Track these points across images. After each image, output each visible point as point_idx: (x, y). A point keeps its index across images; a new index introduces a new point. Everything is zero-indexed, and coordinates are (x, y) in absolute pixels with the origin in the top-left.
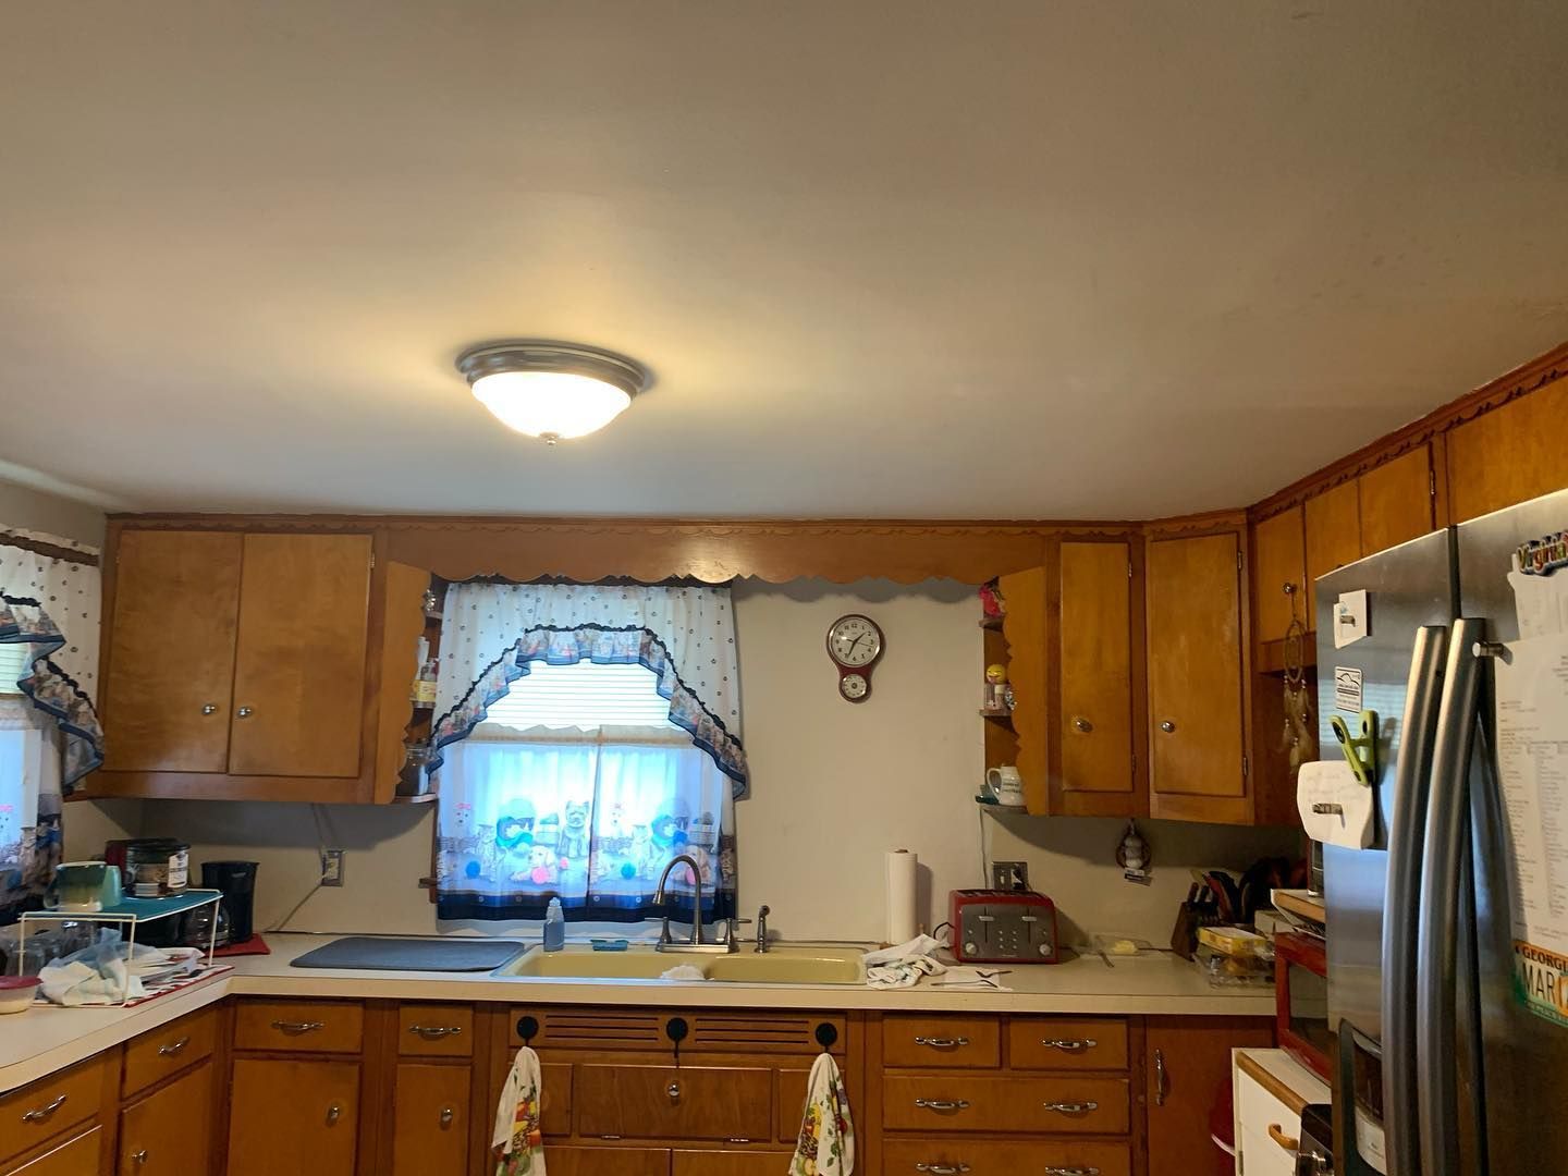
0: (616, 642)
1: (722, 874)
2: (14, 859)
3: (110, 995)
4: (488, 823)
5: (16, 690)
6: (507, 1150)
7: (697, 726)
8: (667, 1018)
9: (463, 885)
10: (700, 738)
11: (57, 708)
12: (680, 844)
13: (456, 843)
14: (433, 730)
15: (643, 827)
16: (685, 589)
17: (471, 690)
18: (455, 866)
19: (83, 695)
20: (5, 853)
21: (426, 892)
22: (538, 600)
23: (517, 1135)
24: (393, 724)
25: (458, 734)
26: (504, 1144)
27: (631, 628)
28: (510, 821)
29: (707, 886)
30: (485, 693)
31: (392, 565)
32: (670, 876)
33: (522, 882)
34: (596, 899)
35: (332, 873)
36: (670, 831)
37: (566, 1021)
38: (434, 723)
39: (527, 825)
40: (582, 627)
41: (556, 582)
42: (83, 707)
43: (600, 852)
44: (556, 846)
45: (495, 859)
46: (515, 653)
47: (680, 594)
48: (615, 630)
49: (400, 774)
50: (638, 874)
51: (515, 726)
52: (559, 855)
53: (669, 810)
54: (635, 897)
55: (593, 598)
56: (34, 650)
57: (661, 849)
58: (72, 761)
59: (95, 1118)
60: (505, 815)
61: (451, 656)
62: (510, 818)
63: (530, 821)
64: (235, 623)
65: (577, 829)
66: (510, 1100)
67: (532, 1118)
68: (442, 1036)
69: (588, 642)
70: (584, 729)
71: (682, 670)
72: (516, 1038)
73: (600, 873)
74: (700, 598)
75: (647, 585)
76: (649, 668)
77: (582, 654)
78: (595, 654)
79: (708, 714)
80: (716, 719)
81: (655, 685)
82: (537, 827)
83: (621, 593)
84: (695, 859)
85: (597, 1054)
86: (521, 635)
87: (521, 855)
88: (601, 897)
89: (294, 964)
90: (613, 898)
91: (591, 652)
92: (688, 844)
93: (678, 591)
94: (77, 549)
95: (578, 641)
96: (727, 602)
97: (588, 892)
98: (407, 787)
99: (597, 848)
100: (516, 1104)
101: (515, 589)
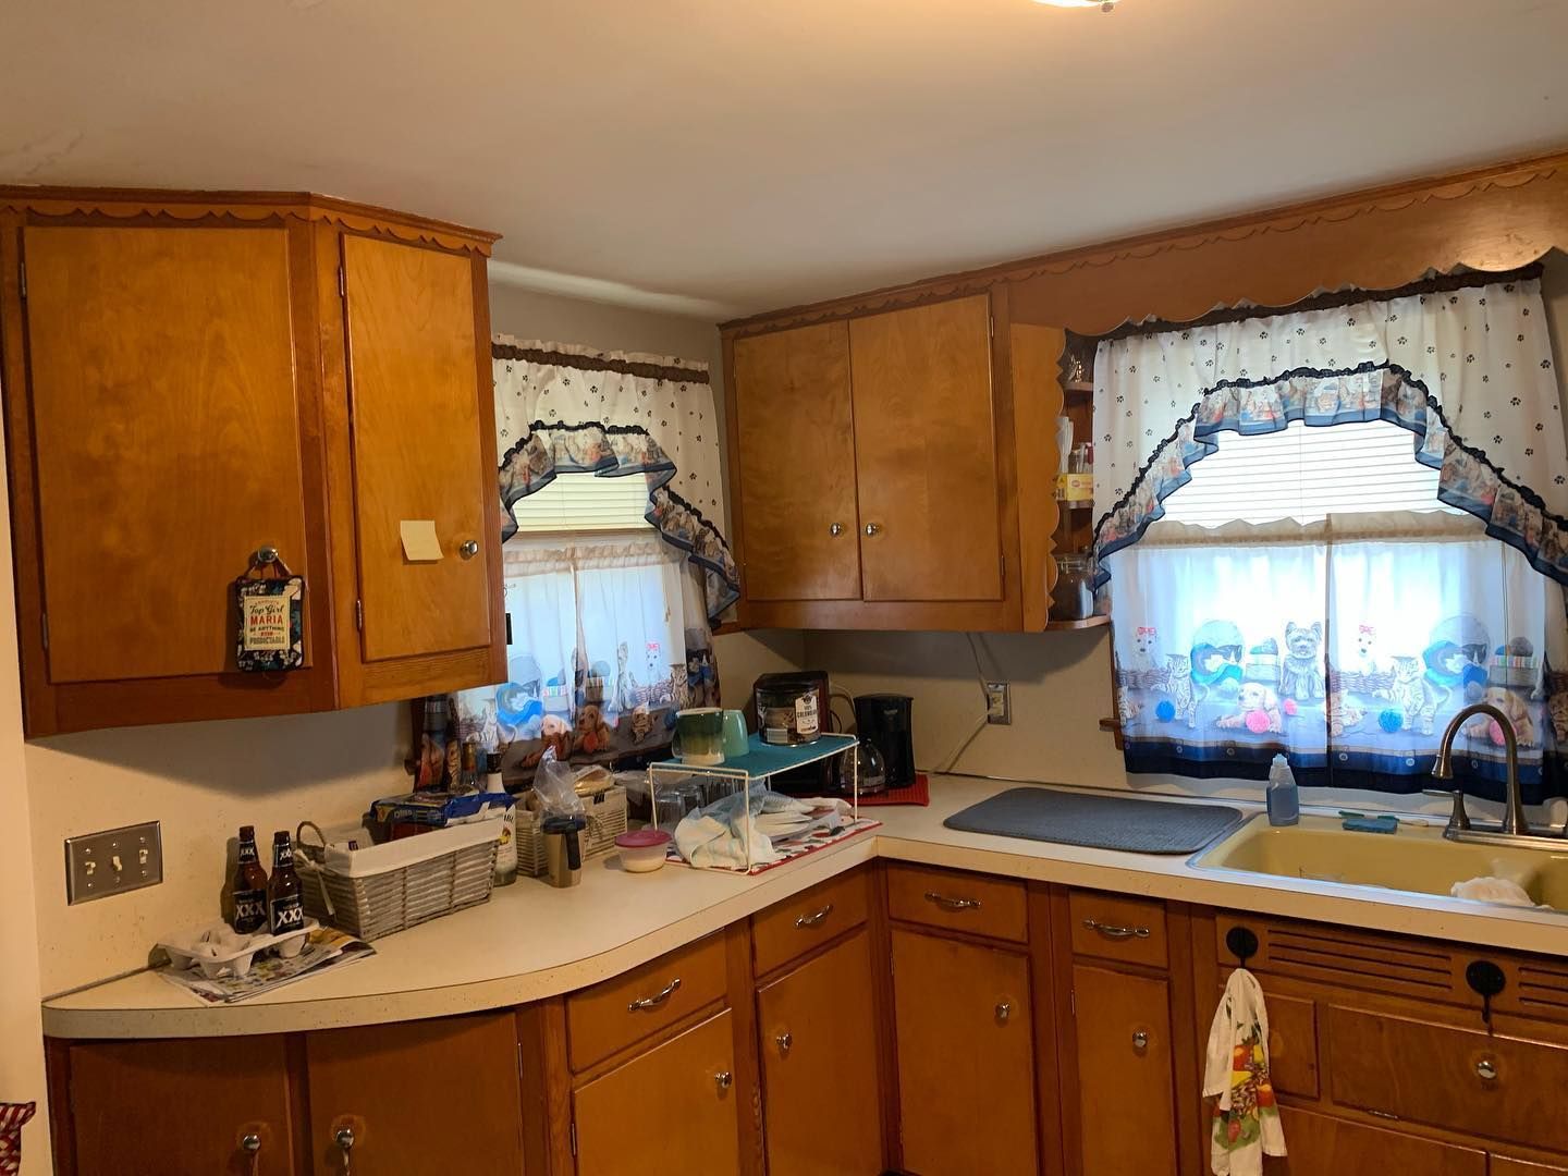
0: (1343, 391)
1: (1554, 731)
2: (667, 697)
3: (736, 858)
4: (1180, 651)
5: (645, 524)
6: (1225, 1105)
7: (1491, 507)
8: (1469, 959)
9: (1154, 730)
10: (1498, 523)
11: (682, 540)
12: (1473, 684)
13: (1139, 677)
14: (1095, 535)
15: (1410, 659)
16: (1456, 294)
17: (1139, 481)
18: (1141, 707)
19: (707, 524)
20: (658, 692)
21: (1111, 735)
22: (1219, 346)
23: (1237, 1088)
24: (1037, 529)
25: (1124, 540)
26: (1220, 1096)
27: (1364, 368)
28: (1208, 649)
29: (1527, 748)
30: (1159, 482)
31: (1018, 330)
32: (1462, 730)
33: (1233, 730)
34: (1343, 757)
35: (998, 709)
36: (1456, 664)
37: (1299, 942)
38: (1095, 526)
39: (1233, 654)
40: (1286, 375)
41: (1241, 315)
42: (710, 537)
43: (1344, 693)
44: (1278, 683)
45: (1192, 699)
46: (1193, 424)
47: (1447, 304)
48: (1338, 373)
49: (1052, 594)
50: (1406, 726)
51: (1201, 524)
52: (1282, 695)
53: (1454, 634)
54: (1404, 759)
55: (1300, 331)
56: (650, 480)
57: (1442, 691)
58: (712, 593)
59: (725, 1000)
60: (1201, 640)
61: (1108, 438)
62: (1208, 646)
63: (1237, 650)
64: (851, 427)
65: (1305, 662)
66: (1223, 1042)
67: (1257, 1067)
68: (1125, 938)
69: (1297, 396)
70: (1304, 522)
71: (1458, 420)
72: (1228, 956)
73: (1347, 721)
74: (1482, 302)
75: (1386, 296)
76: (1400, 423)
77: (1290, 414)
78: (1311, 412)
79: (1509, 484)
80: (1526, 493)
81: (1411, 449)
82: (1247, 658)
83: (1344, 318)
84: (1502, 708)
85: (1354, 994)
86: (1200, 398)
87: (1228, 695)
88: (1350, 754)
89: (949, 824)
90: (1369, 757)
91: (1304, 411)
92: (1490, 684)
93: (1443, 299)
94: (681, 366)
95: (1281, 397)
96: (1535, 303)
97: (1329, 747)
98: (1064, 609)
99: (1339, 688)
100: (1232, 1046)
101: (1185, 336)
